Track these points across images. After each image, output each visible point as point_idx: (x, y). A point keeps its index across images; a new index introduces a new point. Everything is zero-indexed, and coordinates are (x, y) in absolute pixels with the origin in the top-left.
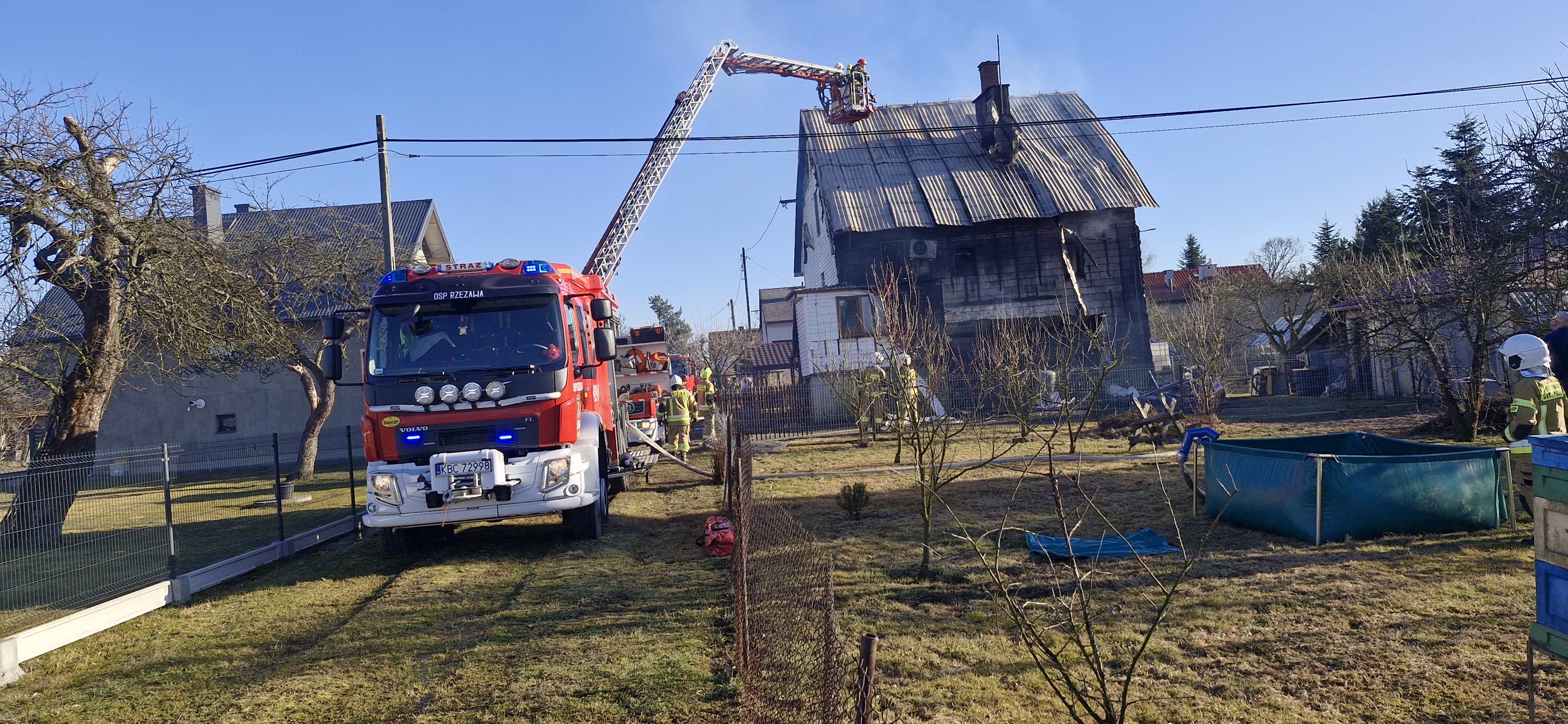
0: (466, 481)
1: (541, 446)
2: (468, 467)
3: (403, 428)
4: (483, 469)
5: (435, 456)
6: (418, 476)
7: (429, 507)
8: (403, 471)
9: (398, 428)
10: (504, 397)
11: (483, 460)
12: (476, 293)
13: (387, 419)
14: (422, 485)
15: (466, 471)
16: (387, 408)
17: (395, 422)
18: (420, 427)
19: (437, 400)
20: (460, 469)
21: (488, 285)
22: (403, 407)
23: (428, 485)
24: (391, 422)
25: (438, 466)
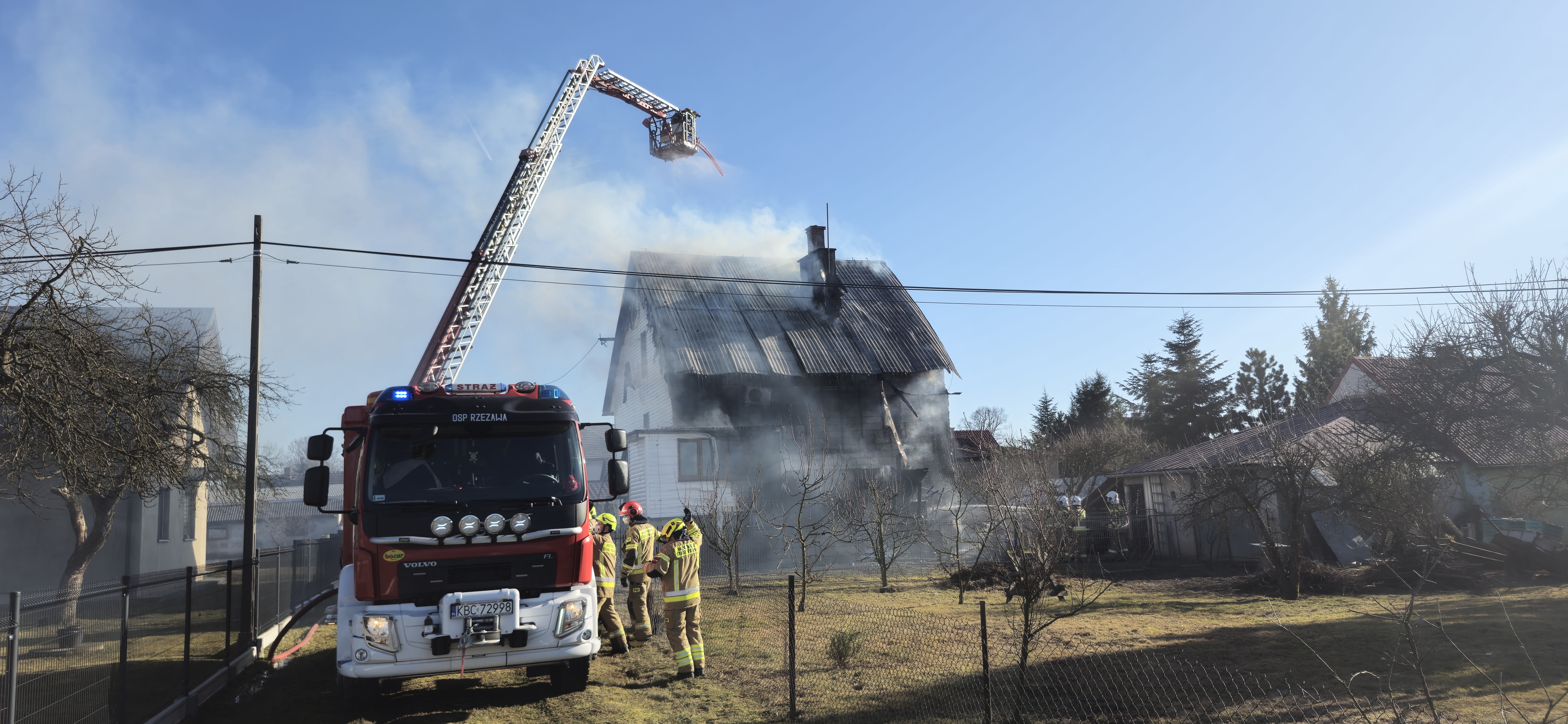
0: (488, 623)
1: (558, 586)
2: (487, 608)
3: (408, 562)
4: (504, 611)
5: (450, 595)
6: (424, 618)
7: (435, 653)
8: (401, 613)
9: (400, 563)
10: (529, 530)
11: (505, 600)
12: (499, 416)
13: (389, 553)
14: (430, 629)
15: (485, 612)
16: (395, 540)
17: (399, 556)
18: (427, 561)
19: (455, 530)
20: (478, 610)
21: (509, 408)
22: (414, 539)
23: (438, 629)
24: (394, 556)
25: (453, 607)
